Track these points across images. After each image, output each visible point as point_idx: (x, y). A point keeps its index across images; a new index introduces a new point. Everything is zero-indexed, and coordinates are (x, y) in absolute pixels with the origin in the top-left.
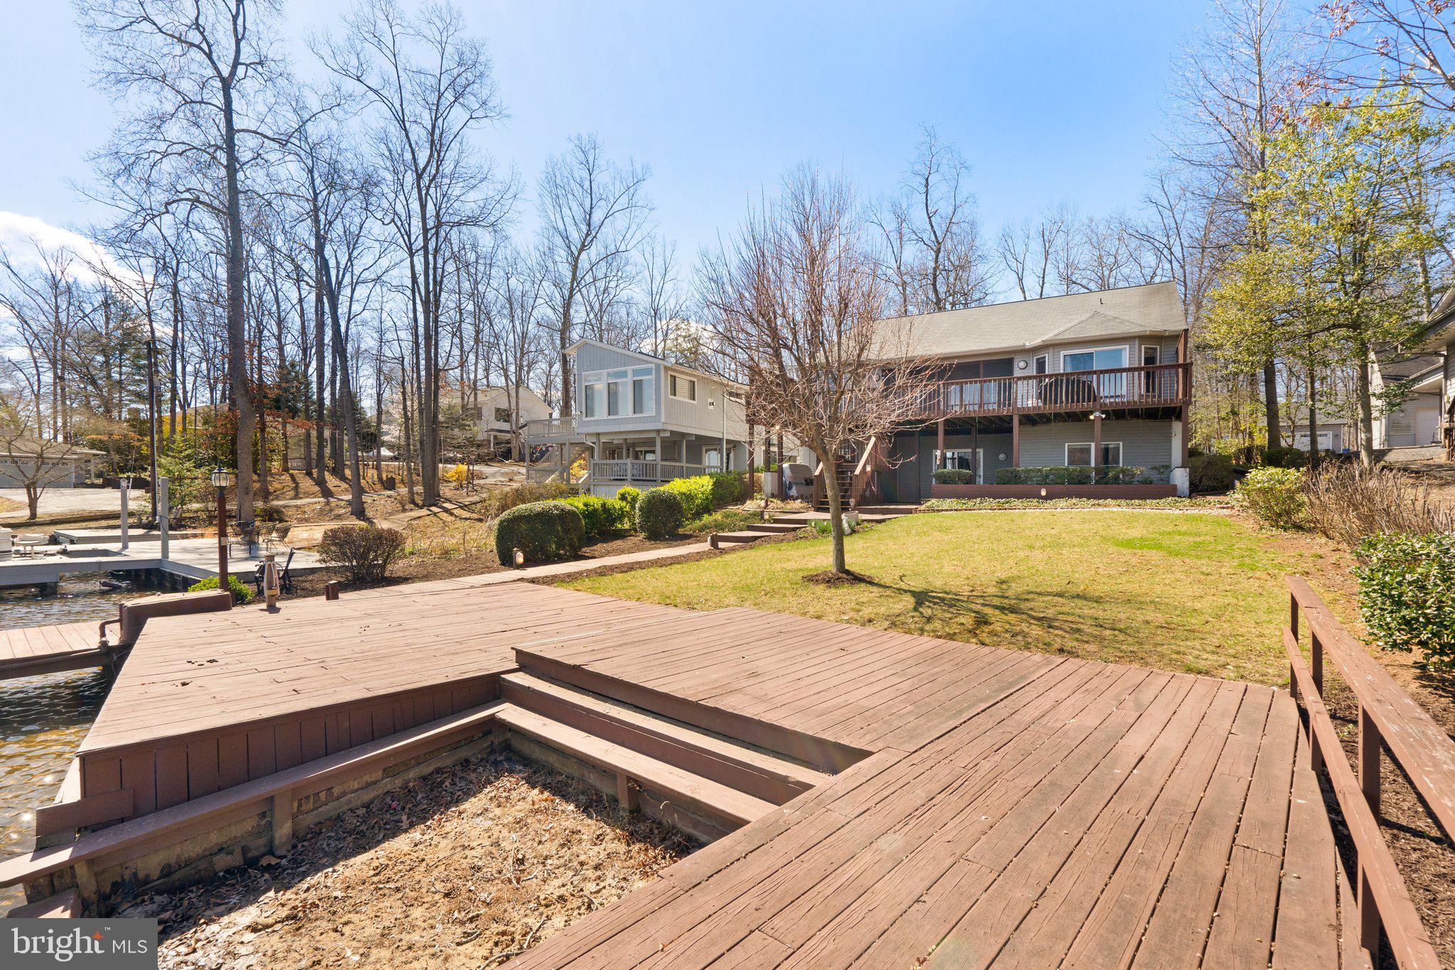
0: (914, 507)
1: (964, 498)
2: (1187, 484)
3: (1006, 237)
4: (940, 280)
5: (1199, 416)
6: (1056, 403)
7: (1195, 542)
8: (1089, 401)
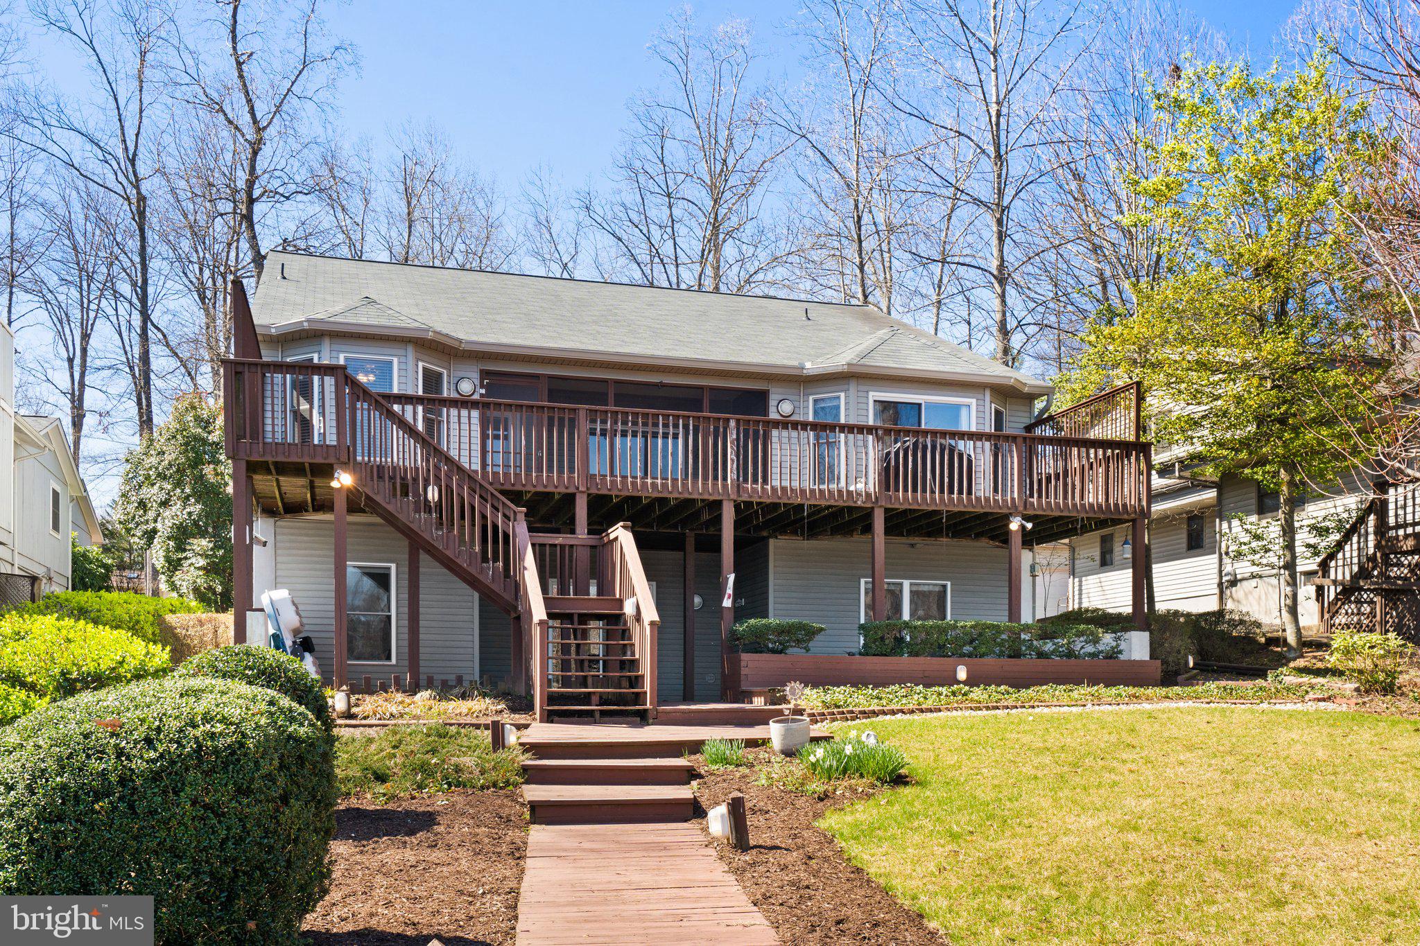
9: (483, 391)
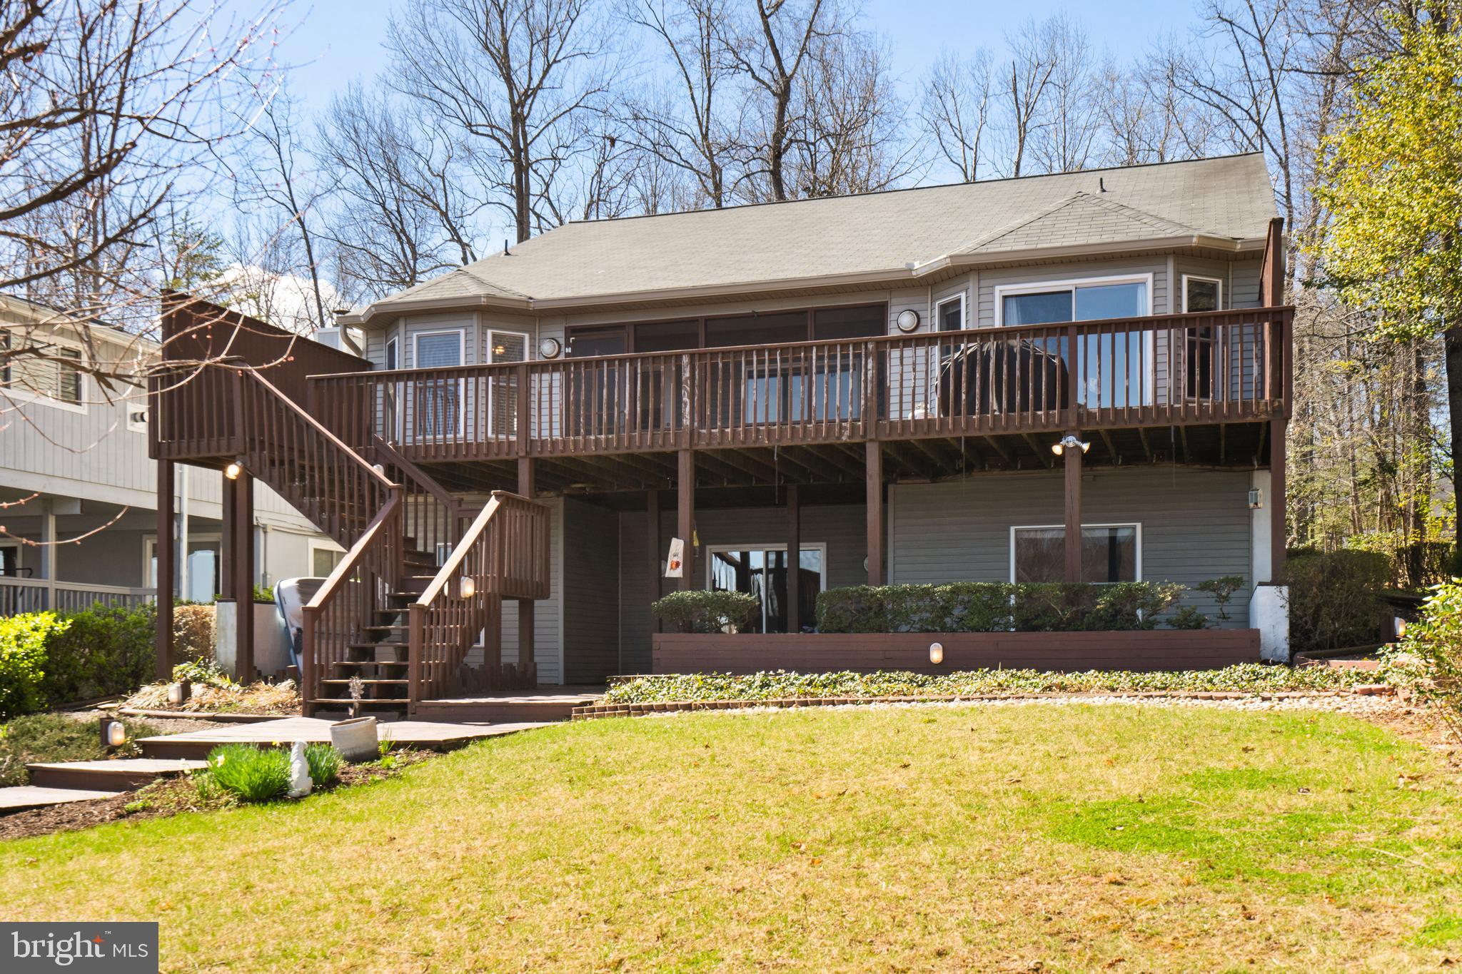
0: (576, 699)
1: (721, 671)
2: (1283, 629)
3: (939, 89)
4: (793, 156)
5: (1318, 485)
6: (971, 411)
7: (1290, 813)
8: (1051, 406)
9: (569, 350)
